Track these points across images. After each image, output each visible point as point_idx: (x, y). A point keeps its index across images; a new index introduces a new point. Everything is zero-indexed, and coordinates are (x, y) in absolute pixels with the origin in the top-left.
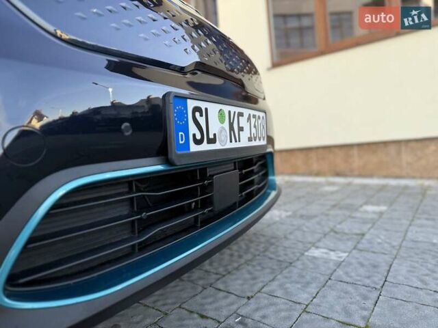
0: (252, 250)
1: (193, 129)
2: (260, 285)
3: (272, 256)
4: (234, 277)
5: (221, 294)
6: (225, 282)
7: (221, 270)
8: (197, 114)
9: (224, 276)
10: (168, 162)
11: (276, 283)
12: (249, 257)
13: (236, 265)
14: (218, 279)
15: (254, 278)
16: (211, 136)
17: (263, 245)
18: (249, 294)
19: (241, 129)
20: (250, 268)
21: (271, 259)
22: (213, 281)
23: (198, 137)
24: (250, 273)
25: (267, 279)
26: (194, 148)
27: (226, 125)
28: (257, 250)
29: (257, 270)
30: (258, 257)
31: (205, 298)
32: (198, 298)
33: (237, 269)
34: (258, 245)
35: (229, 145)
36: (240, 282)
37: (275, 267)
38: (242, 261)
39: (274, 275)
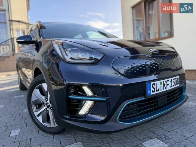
0: (175, 117)
1: (152, 89)
2: (174, 129)
3: (182, 120)
4: (166, 124)
5: (160, 129)
6: (162, 126)
7: (162, 121)
8: (153, 85)
9: (163, 123)
10: (145, 97)
11: (180, 129)
12: (173, 119)
13: (167, 121)
14: (160, 124)
15: (173, 126)
16: (157, 90)
17: (180, 116)
18: (170, 131)
19: (167, 85)
20: (172, 123)
21: (181, 121)
22: (159, 124)
23: (154, 90)
24: (171, 124)
25: (176, 127)
26: (152, 93)
27: (162, 85)
28: (177, 117)
29: (174, 124)
30: (176, 120)
31: (155, 128)
32: (153, 128)
33: (167, 122)
34: (178, 116)
35: (163, 90)
36: (168, 126)
37: (182, 124)
38: (170, 120)
39: (180, 127)
